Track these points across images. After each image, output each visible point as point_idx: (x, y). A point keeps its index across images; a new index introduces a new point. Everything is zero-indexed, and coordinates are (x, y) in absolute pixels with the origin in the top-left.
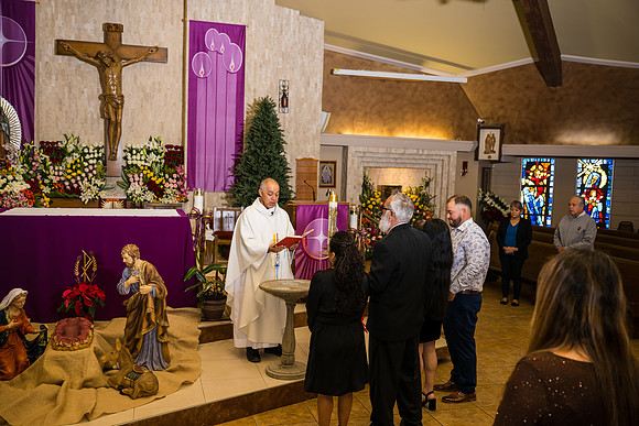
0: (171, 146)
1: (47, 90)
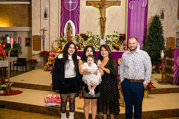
0: (121, 34)
1: (83, 17)
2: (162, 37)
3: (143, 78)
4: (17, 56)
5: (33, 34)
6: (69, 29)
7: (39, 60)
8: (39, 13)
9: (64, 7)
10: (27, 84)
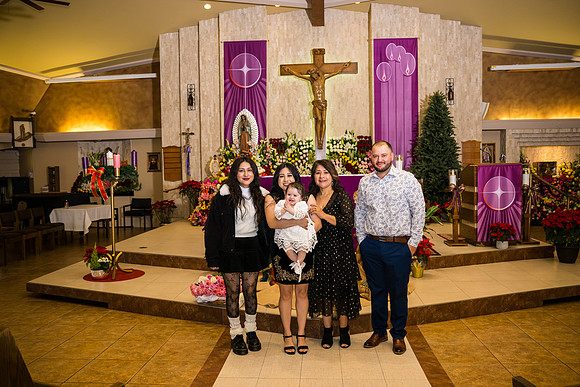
0: (362, 137)
1: (273, 101)
2: (453, 139)
3: (406, 233)
4: (132, 194)
5: (165, 144)
6: (243, 129)
7: (179, 200)
8: (176, 96)
9: (231, 81)
10: (154, 255)
